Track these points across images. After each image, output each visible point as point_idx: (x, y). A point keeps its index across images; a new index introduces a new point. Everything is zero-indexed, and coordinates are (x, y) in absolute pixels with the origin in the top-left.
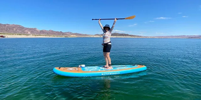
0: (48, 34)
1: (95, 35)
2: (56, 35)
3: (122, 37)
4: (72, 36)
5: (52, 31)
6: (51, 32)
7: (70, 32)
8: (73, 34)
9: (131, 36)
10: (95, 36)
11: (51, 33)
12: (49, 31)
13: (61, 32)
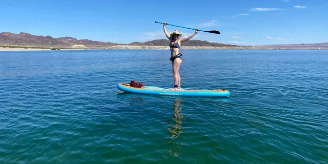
0: (17, 42)
1: (131, 44)
2: (37, 45)
3: (194, 48)
4: (76, 46)
5: (28, 36)
6: (25, 39)
7: (71, 38)
8: (78, 42)
9: (212, 45)
10: (130, 47)
11: (25, 41)
12: (19, 35)
13: (49, 37)
